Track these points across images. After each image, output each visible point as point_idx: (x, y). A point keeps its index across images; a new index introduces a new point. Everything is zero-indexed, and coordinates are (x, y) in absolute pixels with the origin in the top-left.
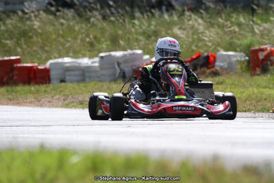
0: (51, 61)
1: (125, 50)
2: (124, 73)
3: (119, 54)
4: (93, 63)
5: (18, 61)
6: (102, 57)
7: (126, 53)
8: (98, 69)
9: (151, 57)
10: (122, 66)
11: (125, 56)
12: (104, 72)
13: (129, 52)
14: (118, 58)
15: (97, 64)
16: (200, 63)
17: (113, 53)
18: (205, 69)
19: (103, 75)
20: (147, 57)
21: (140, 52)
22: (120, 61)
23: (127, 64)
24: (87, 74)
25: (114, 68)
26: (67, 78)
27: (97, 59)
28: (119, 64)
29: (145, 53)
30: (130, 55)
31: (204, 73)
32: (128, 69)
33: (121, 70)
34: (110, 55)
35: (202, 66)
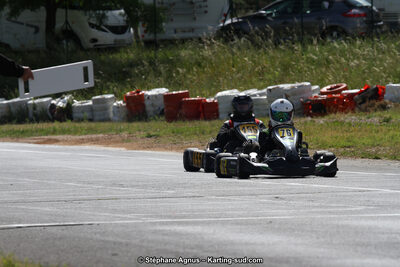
0: (219, 94)
1: (294, 83)
3: (286, 87)
4: (261, 95)
5: (186, 95)
6: (270, 90)
7: (294, 85)
8: (267, 102)
9: (321, 87)
11: (293, 88)
13: (297, 84)
14: (288, 90)
15: (265, 97)
16: (369, 95)
17: (281, 86)
18: (374, 101)
20: (317, 87)
21: (308, 84)
22: (288, 93)
23: (295, 97)
27: (265, 90)
28: (287, 96)
29: (313, 84)
30: (298, 87)
31: (373, 105)
32: (296, 101)
34: (278, 88)
35: (371, 98)
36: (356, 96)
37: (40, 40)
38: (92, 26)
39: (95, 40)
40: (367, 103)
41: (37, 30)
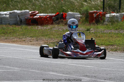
2: (21, 20)
3: (19, 12)
4: (6, 14)
6: (11, 13)
7: (22, 11)
8: (9, 18)
10: (20, 17)
12: (12, 19)
13: (23, 11)
14: (18, 13)
15: (8, 16)
16: (59, 17)
18: (62, 20)
19: (11, 21)
21: (28, 11)
23: (23, 16)
24: (3, 20)
25: (17, 18)
28: (19, 16)
30: (24, 12)
31: (62, 22)
32: (23, 18)
33: (20, 19)
34: (14, 12)
35: (61, 18)
36: (53, 17)
40: (59, 20)
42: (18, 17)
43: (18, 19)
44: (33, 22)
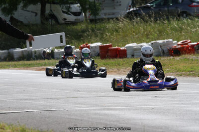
0: (127, 45)
1: (164, 40)
2: (164, 51)
3: (160, 41)
5: (110, 46)
6: (152, 43)
9: (178, 42)
10: (163, 48)
11: (164, 42)
13: (166, 41)
14: (161, 43)
17: (158, 41)
20: (176, 42)
21: (171, 40)
22: (162, 45)
23: (165, 47)
25: (158, 48)
26: (135, 54)
27: (150, 43)
28: (161, 46)
29: (174, 40)
32: (165, 49)
34: (156, 42)
36: (196, 46)
37: (38, 19)
38: (64, 12)
39: (65, 19)
41: (36, 14)
42: (160, 48)
43: (161, 50)
44: (176, 52)
